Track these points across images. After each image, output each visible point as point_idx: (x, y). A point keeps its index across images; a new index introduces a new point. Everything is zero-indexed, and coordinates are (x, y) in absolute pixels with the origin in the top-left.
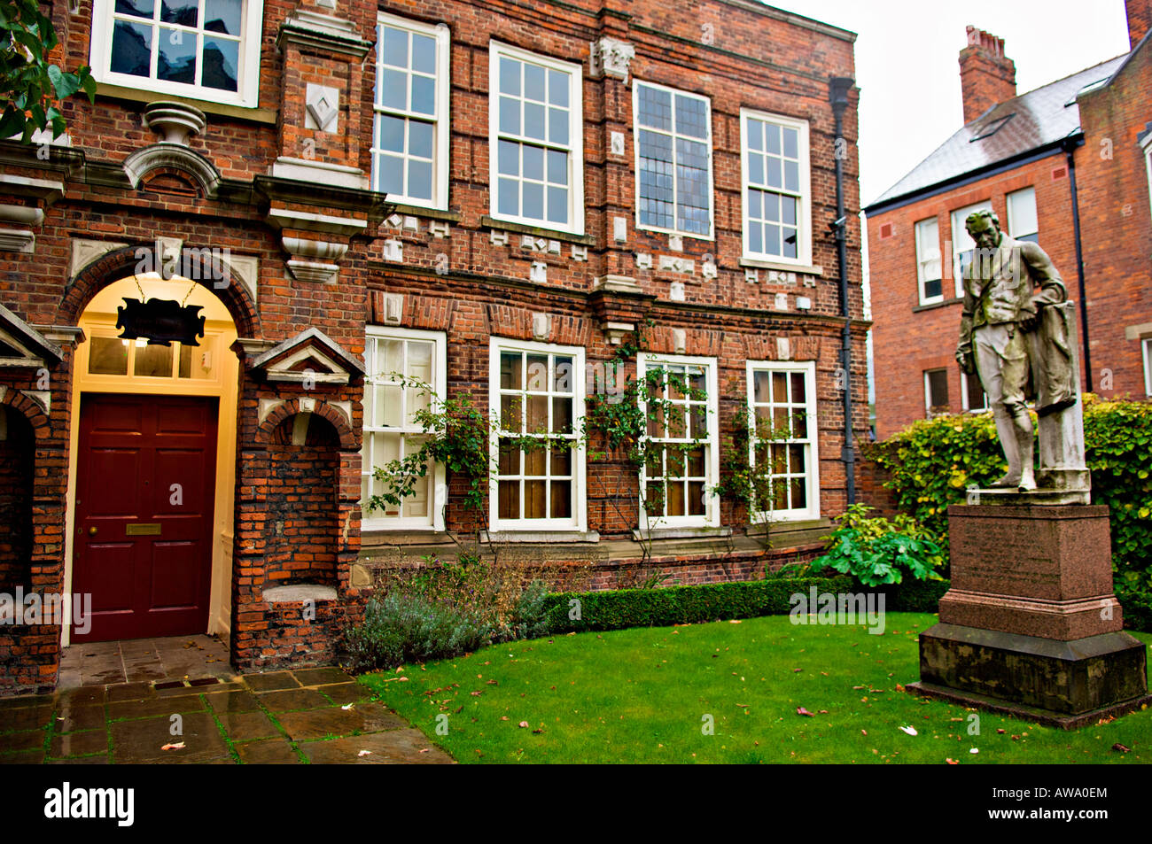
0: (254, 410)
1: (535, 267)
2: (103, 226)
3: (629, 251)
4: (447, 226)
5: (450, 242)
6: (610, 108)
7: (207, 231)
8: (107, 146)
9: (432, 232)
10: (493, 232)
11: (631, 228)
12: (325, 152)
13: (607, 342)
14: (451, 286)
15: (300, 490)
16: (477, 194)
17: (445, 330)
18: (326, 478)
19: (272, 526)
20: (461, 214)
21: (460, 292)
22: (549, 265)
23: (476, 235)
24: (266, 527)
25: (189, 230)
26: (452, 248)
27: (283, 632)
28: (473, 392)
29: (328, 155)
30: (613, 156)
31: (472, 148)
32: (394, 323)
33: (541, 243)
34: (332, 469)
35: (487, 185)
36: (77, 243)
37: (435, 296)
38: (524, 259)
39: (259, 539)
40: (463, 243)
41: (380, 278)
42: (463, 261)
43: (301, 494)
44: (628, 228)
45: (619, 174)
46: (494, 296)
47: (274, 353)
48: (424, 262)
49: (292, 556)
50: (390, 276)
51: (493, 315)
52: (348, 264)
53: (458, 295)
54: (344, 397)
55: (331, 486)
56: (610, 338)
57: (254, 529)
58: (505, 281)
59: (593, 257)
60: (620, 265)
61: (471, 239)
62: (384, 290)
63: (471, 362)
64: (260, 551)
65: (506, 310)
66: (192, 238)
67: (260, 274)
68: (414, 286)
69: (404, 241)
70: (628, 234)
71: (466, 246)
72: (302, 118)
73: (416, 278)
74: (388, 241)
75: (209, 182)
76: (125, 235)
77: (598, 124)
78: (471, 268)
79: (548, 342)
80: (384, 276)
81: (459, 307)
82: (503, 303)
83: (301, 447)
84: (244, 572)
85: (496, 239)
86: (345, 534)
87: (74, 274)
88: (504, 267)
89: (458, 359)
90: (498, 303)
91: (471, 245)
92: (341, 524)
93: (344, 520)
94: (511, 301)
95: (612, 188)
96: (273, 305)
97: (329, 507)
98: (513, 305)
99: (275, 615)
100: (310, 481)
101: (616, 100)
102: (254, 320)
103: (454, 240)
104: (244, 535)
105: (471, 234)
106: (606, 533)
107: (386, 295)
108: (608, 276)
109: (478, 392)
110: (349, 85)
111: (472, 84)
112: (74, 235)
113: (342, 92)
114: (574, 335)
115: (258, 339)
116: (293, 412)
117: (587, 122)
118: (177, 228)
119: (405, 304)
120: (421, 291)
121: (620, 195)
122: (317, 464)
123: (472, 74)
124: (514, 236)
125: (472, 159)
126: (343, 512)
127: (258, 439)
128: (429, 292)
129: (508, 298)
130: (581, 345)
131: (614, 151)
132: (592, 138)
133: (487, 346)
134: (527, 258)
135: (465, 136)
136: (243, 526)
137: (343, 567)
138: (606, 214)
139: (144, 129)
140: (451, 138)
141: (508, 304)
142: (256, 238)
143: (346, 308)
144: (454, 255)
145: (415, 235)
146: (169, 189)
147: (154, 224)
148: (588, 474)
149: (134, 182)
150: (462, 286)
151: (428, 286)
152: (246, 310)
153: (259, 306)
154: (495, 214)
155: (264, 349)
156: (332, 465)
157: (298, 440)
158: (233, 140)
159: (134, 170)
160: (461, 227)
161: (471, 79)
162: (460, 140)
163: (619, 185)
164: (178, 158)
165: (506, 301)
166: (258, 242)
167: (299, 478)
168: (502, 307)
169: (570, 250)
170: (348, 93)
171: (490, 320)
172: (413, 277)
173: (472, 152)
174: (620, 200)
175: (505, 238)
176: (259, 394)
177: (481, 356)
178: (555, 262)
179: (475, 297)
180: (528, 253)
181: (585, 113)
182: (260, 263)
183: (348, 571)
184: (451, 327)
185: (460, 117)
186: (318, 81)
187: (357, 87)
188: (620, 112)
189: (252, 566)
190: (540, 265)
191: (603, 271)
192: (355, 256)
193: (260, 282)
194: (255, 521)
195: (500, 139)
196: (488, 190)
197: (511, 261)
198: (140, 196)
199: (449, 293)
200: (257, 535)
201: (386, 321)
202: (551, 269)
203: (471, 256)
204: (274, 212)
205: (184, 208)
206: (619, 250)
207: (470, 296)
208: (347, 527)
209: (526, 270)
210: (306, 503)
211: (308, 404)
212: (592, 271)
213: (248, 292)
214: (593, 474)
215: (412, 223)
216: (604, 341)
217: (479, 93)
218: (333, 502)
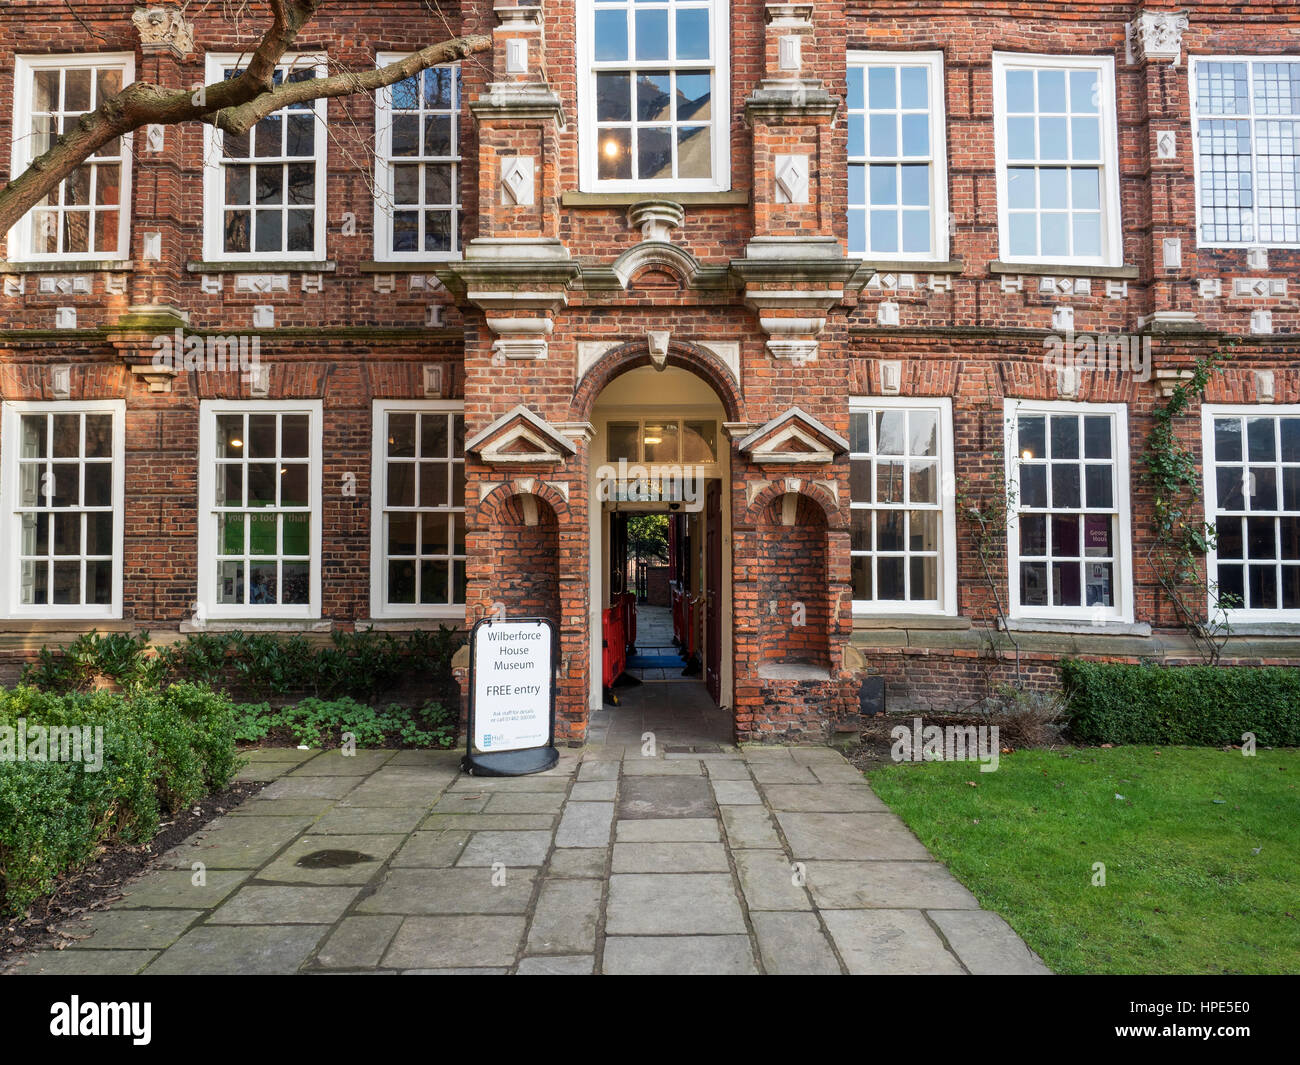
0: (742, 492)
1: (1058, 313)
2: (601, 327)
3: (1186, 279)
4: (948, 277)
5: (953, 296)
6: (1155, 101)
7: (689, 321)
8: (600, 252)
9: (932, 287)
10: (1003, 278)
11: (1189, 248)
12: (796, 224)
13: (1158, 395)
14: (955, 345)
15: (792, 571)
16: (983, 236)
17: (950, 396)
18: (817, 558)
19: (766, 605)
20: (965, 263)
21: (966, 351)
22: (1076, 308)
23: (983, 285)
24: (760, 605)
25: (675, 321)
26: (954, 303)
27: (778, 709)
28: (984, 462)
29: (801, 227)
30: (1159, 162)
31: (975, 184)
32: (893, 392)
33: (1066, 284)
34: (820, 549)
35: (995, 225)
36: (581, 345)
37: (937, 359)
38: (1044, 305)
39: (752, 618)
40: (968, 295)
41: (874, 345)
42: (969, 316)
43: (793, 575)
44: (1184, 250)
45: (1169, 183)
46: (1008, 352)
47: (758, 434)
48: (924, 322)
49: (787, 635)
50: (885, 341)
51: (1006, 374)
52: (827, 338)
53: (964, 355)
54: (830, 476)
55: (821, 567)
56: (1161, 389)
57: (747, 608)
58: (1020, 334)
59: (1135, 292)
60: (1174, 298)
61: (978, 290)
62: (880, 358)
63: (981, 429)
64: (756, 629)
65: (1022, 366)
66: (678, 329)
67: (742, 357)
68: (913, 350)
69: (899, 302)
70: (1184, 257)
71: (972, 299)
72: (772, 194)
73: (915, 341)
74: (883, 304)
75: (689, 273)
76: (620, 334)
77: (1137, 125)
78: (978, 323)
79: (1076, 400)
80: (879, 343)
81: (965, 368)
82: (1018, 359)
83: (792, 528)
84: (740, 648)
85: (1008, 286)
86: (836, 615)
87: (581, 375)
88: (1020, 318)
89: (966, 427)
90: (1011, 359)
91: (977, 296)
92: (831, 604)
93: (834, 601)
94: (1028, 356)
95: (1160, 202)
96: (756, 387)
97: (820, 587)
98: (1031, 361)
99: (770, 692)
100: (801, 561)
101: (1163, 89)
102: (739, 404)
103: (957, 293)
104: (739, 613)
105: (978, 284)
106: (1161, 626)
107: (882, 363)
108: (1156, 314)
109: (991, 462)
110: (818, 148)
111: (972, 110)
112: (578, 338)
113: (811, 157)
114: (1111, 390)
115: (743, 422)
116: (780, 492)
117: (1122, 125)
118: (664, 320)
119: (903, 370)
120: (921, 355)
121: (1170, 209)
122: (807, 544)
123: (971, 98)
124: (1030, 280)
125: (976, 197)
126: (834, 593)
127: (747, 521)
128: (929, 354)
129: (1025, 352)
130: (1121, 401)
131: (1161, 155)
132: (1130, 144)
133: (1000, 410)
134: (1048, 303)
135: (965, 172)
136: (738, 604)
137: (835, 649)
138: (1152, 237)
139: (631, 231)
140: (949, 178)
141: (1024, 360)
142: (735, 321)
143: (828, 383)
144: (958, 311)
145: (912, 294)
146: (654, 285)
147: (644, 320)
148: (1134, 555)
149: (624, 283)
150: (968, 345)
151: (928, 348)
152: (731, 394)
153: (742, 390)
154: (1007, 256)
155: (749, 431)
156: (821, 545)
157: (788, 519)
158: (709, 227)
159: (625, 271)
160: (964, 277)
161: (971, 104)
162: (960, 178)
163: (1169, 196)
164: (661, 254)
165: (1021, 356)
166: (739, 326)
167: (792, 559)
168: (1018, 363)
169: (1104, 288)
170: (817, 157)
171: (1003, 378)
172: (910, 341)
173: (976, 189)
174: (1171, 216)
175: (1020, 283)
176: (747, 476)
177: (993, 422)
178: (1083, 304)
179: (983, 355)
180: (1048, 298)
181: (1119, 115)
182: (742, 347)
183: (840, 652)
184: (956, 391)
185: (959, 151)
186: (787, 151)
187: (828, 149)
188: (1169, 103)
189: (747, 643)
190: (1065, 310)
191: (1149, 308)
192: (834, 329)
193: (742, 365)
194: (748, 600)
195: (1009, 167)
196: (996, 230)
197: (1028, 308)
198: (631, 295)
199: (952, 354)
200: (750, 613)
201: (883, 391)
202: (1079, 313)
203: (978, 310)
204: (750, 294)
205: (668, 301)
206: (1171, 280)
207: (977, 355)
208: (838, 609)
209: (1047, 318)
210: (798, 584)
211: (794, 485)
212: (1136, 309)
213: (733, 377)
214: (1142, 555)
215: (909, 281)
216: (1153, 392)
217: (982, 119)
218: (823, 583)
